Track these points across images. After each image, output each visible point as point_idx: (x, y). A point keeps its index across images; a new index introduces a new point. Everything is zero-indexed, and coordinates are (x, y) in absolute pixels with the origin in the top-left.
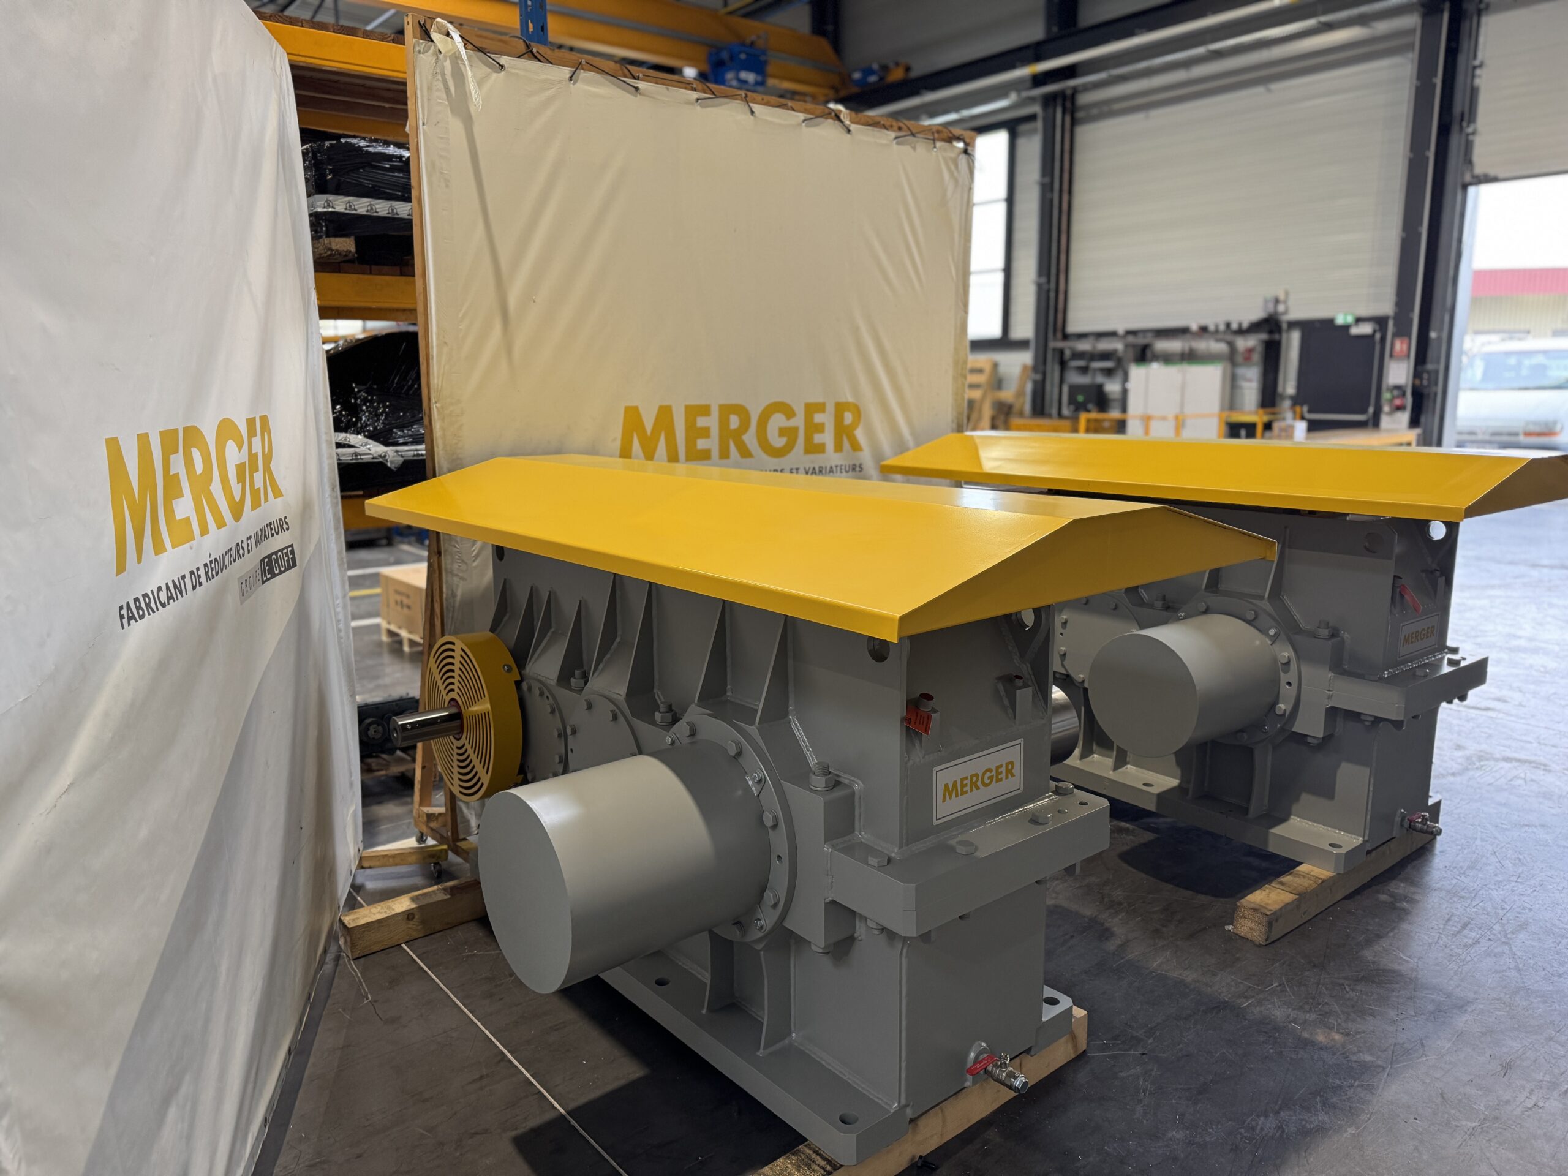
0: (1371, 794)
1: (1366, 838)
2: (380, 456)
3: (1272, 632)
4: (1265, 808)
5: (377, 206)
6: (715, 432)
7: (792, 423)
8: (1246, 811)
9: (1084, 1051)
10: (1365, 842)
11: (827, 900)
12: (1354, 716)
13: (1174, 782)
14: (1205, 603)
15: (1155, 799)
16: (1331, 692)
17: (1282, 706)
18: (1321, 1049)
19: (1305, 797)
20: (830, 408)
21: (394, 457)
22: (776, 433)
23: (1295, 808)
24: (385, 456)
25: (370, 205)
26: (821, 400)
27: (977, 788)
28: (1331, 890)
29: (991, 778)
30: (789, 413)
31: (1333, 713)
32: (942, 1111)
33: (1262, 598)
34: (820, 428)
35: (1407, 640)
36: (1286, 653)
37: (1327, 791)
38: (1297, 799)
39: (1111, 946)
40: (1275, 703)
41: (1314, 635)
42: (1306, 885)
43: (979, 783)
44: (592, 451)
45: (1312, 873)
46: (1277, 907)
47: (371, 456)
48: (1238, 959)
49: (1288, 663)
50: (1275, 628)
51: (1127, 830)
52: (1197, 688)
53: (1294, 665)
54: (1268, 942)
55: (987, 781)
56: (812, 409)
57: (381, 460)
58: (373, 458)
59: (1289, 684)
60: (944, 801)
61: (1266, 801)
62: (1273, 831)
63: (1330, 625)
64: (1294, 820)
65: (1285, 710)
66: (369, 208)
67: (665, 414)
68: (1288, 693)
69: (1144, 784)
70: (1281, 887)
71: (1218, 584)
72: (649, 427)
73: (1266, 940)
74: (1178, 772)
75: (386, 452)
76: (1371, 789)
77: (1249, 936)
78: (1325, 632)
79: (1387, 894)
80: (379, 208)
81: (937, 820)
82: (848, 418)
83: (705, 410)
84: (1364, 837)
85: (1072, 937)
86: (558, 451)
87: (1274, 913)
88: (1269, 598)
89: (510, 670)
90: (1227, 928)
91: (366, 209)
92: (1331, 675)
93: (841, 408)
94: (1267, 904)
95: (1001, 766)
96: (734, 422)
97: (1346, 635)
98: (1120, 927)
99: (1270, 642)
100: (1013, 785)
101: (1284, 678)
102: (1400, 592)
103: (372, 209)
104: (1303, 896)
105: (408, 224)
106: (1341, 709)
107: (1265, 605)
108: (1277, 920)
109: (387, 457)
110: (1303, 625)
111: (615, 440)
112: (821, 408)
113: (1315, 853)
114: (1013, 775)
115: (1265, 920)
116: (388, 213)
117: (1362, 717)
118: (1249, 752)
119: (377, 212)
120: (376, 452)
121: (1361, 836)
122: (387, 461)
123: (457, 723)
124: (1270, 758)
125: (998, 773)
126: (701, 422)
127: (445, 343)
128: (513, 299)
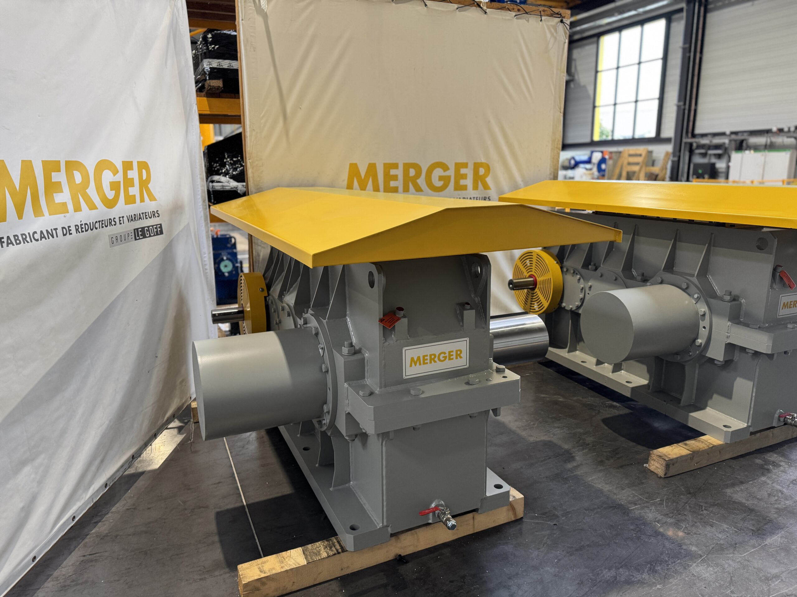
0: (753, 398)
1: (750, 424)
2: (235, 187)
3: (696, 296)
4: (693, 401)
5: (233, 64)
6: (401, 177)
7: (447, 173)
8: (679, 401)
9: (522, 518)
10: (748, 427)
11: (346, 412)
12: (743, 349)
13: (645, 382)
14: (661, 278)
15: (630, 390)
16: (729, 334)
17: (699, 341)
18: (667, 539)
19: (715, 396)
20: (471, 166)
21: (241, 188)
22: (437, 179)
23: (710, 402)
24: (237, 187)
25: (230, 63)
26: (465, 161)
27: (435, 362)
28: (720, 452)
29: (445, 357)
30: (445, 167)
31: (730, 347)
32: (416, 533)
33: (693, 275)
34: (464, 177)
35: (785, 306)
36: (703, 308)
37: (728, 395)
38: (711, 398)
39: (569, 466)
40: (697, 338)
41: (721, 299)
42: (701, 447)
43: (436, 359)
44: (332, 185)
45: (709, 441)
46: (675, 456)
47: (230, 187)
48: (643, 483)
49: (704, 315)
50: (698, 294)
51: (615, 407)
52: (634, 325)
53: (707, 317)
54: (666, 476)
55: (442, 359)
56: (459, 166)
57: (235, 189)
58: (231, 188)
59: (704, 327)
60: (411, 366)
61: (694, 397)
62: (692, 414)
63: (732, 294)
64: (708, 410)
65: (701, 343)
66: (229, 65)
67: (372, 168)
68: (703, 333)
69: (627, 382)
70: (684, 446)
71: (673, 267)
72: (363, 174)
73: (665, 475)
74: (648, 376)
75: (238, 186)
76: (754, 395)
77: (656, 471)
78: (728, 298)
79: (762, 460)
81: (406, 376)
82: (482, 171)
83: (395, 166)
84: (748, 423)
85: (550, 458)
86: (313, 185)
87: (672, 460)
88: (697, 276)
89: (263, 290)
90: (645, 465)
91: (227, 65)
92: (729, 323)
93: (477, 166)
94: (669, 454)
95: (452, 351)
96: (412, 172)
97: (743, 301)
98: (579, 456)
99: (695, 302)
100: (463, 362)
101: (702, 324)
102: (779, 275)
103: (230, 65)
104: (695, 454)
105: (237, 71)
106: (738, 346)
107: (695, 280)
108: (673, 464)
110: (719, 293)
111: (344, 180)
112: (465, 165)
113: (714, 430)
114: (461, 357)
115: (664, 463)
117: (747, 350)
118: (681, 367)
119: (233, 67)
120: (233, 185)
121: (745, 423)
122: (238, 190)
123: (241, 315)
124: (697, 372)
125: (450, 355)
126: (393, 172)
127: (254, 130)
128: (289, 107)
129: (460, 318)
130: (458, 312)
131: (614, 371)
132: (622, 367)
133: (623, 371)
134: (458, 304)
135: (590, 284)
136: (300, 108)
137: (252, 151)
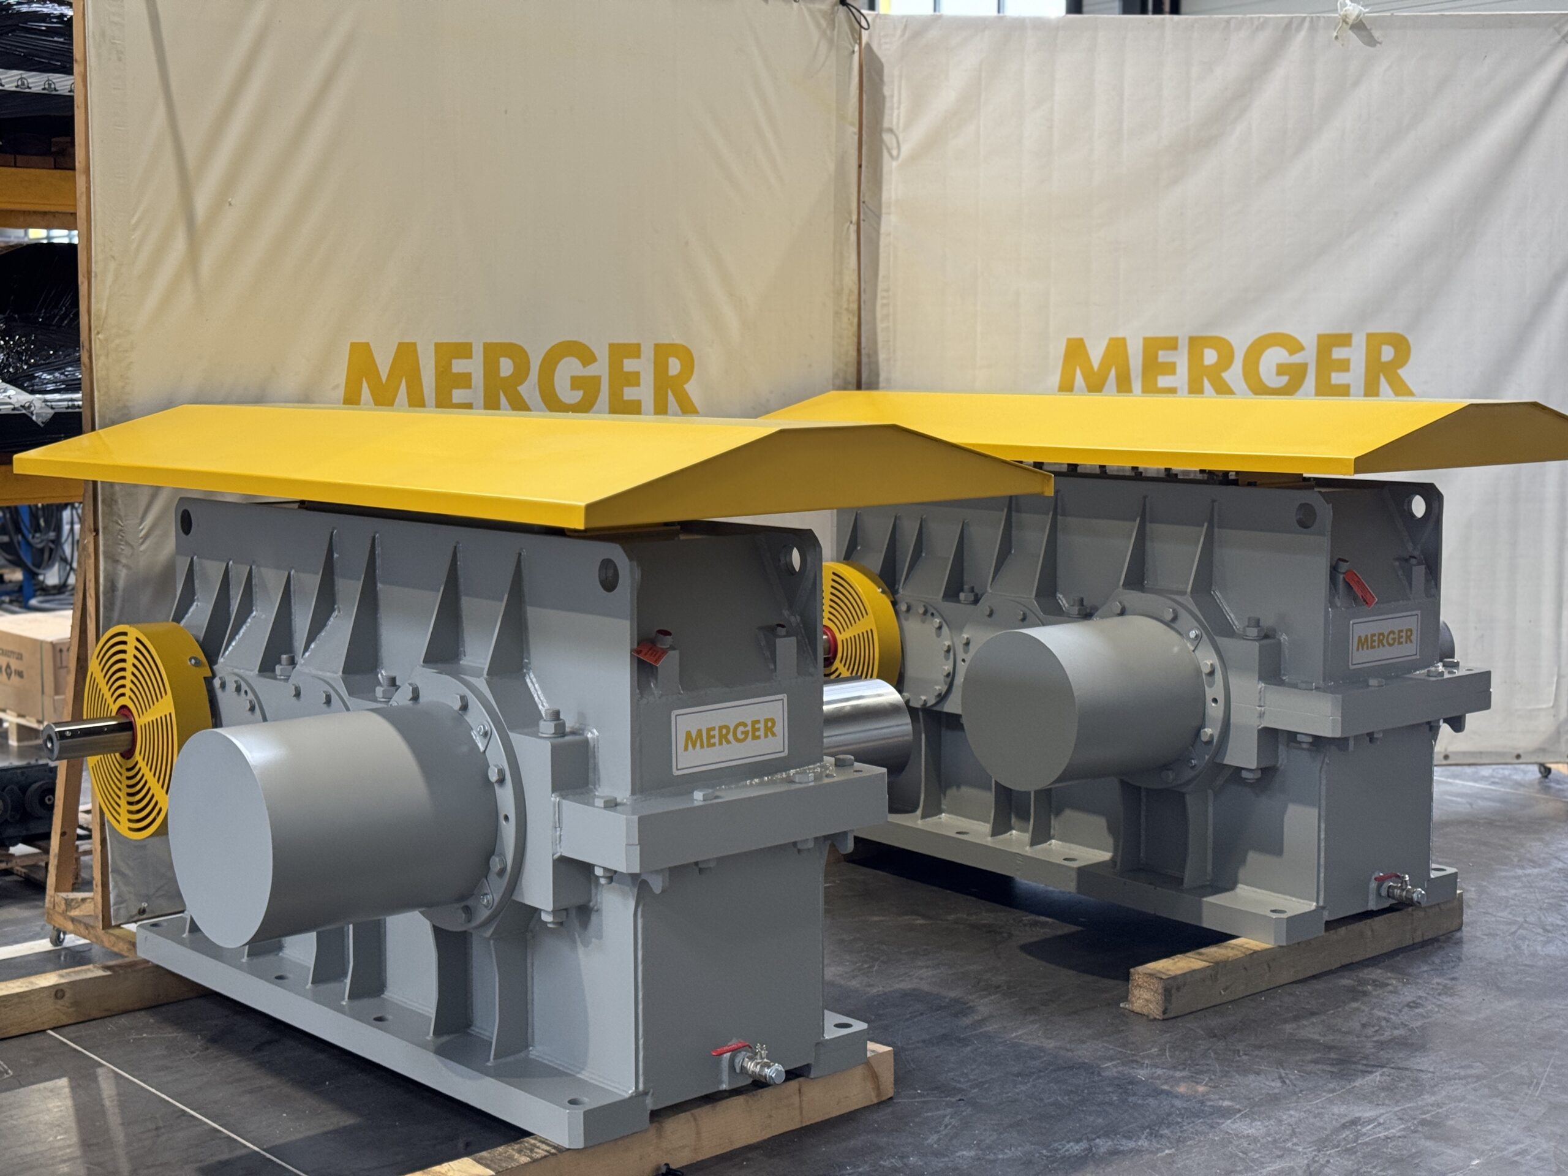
0: (1323, 844)
1: (1321, 903)
2: (23, 407)
3: (1192, 634)
4: (1208, 878)
5: (30, 80)
6: (478, 379)
7: (591, 370)
9: (891, 1098)
10: (1320, 909)
11: (556, 856)
12: (1292, 736)
13: (1105, 856)
14: (1120, 603)
16: (1263, 709)
17: (1208, 731)
18: (1177, 1097)
20: (648, 352)
21: (41, 408)
22: (568, 384)
23: (1242, 873)
24: (30, 407)
25: (21, 78)
26: (633, 340)
27: (728, 742)
28: (1269, 966)
29: (746, 733)
30: (586, 356)
31: (1270, 736)
32: (695, 1119)
33: (1184, 593)
34: (633, 379)
35: (1363, 643)
36: (1207, 659)
37: (1274, 846)
38: (1243, 861)
40: (1202, 726)
41: (1243, 637)
42: (1231, 955)
43: (730, 737)
45: (1246, 946)
46: (1179, 972)
47: (12, 407)
48: (1120, 1032)
49: (1212, 673)
50: (1198, 629)
53: (1219, 675)
54: (1166, 1016)
55: (740, 736)
56: (621, 352)
57: (24, 411)
58: (14, 409)
59: (1215, 701)
60: (686, 749)
61: (1209, 868)
63: (1261, 624)
64: (1242, 890)
65: (1212, 736)
66: (20, 83)
67: (406, 353)
68: (1215, 711)
69: (1065, 859)
70: (1197, 957)
71: (1143, 580)
72: (387, 372)
73: (1164, 1013)
74: (1110, 841)
75: (31, 402)
76: (1323, 836)
77: (1145, 1011)
78: (1253, 632)
80: (32, 83)
81: (678, 770)
82: (674, 366)
83: (463, 350)
84: (1318, 902)
86: (259, 399)
87: (1174, 978)
88: (1192, 592)
89: (198, 664)
90: (1122, 1005)
91: (16, 84)
92: (1262, 685)
93: (663, 352)
94: (1168, 970)
95: (758, 722)
96: (506, 367)
97: (1284, 638)
99: (1192, 648)
100: (775, 745)
101: (1210, 693)
102: (1344, 579)
103: (23, 84)
104: (1219, 967)
106: (1282, 730)
107: (1188, 601)
108: (1178, 989)
109: (33, 408)
110: (1237, 625)
111: (337, 386)
112: (634, 351)
113: (1255, 923)
114: (774, 734)
115: (1158, 986)
116: (44, 89)
117: (1299, 738)
118: (1175, 798)
119: (29, 88)
120: (18, 402)
121: (1313, 901)
122: (32, 413)
123: (125, 735)
124: (1211, 809)
125: (755, 730)
126: (459, 366)
127: (113, 257)
128: (202, 203)
129: (768, 654)
130: (763, 643)
131: (1033, 843)
132: (1052, 832)
133: (1053, 841)
134: (761, 628)
135: (965, 636)
136: (230, 204)
137: (107, 312)
